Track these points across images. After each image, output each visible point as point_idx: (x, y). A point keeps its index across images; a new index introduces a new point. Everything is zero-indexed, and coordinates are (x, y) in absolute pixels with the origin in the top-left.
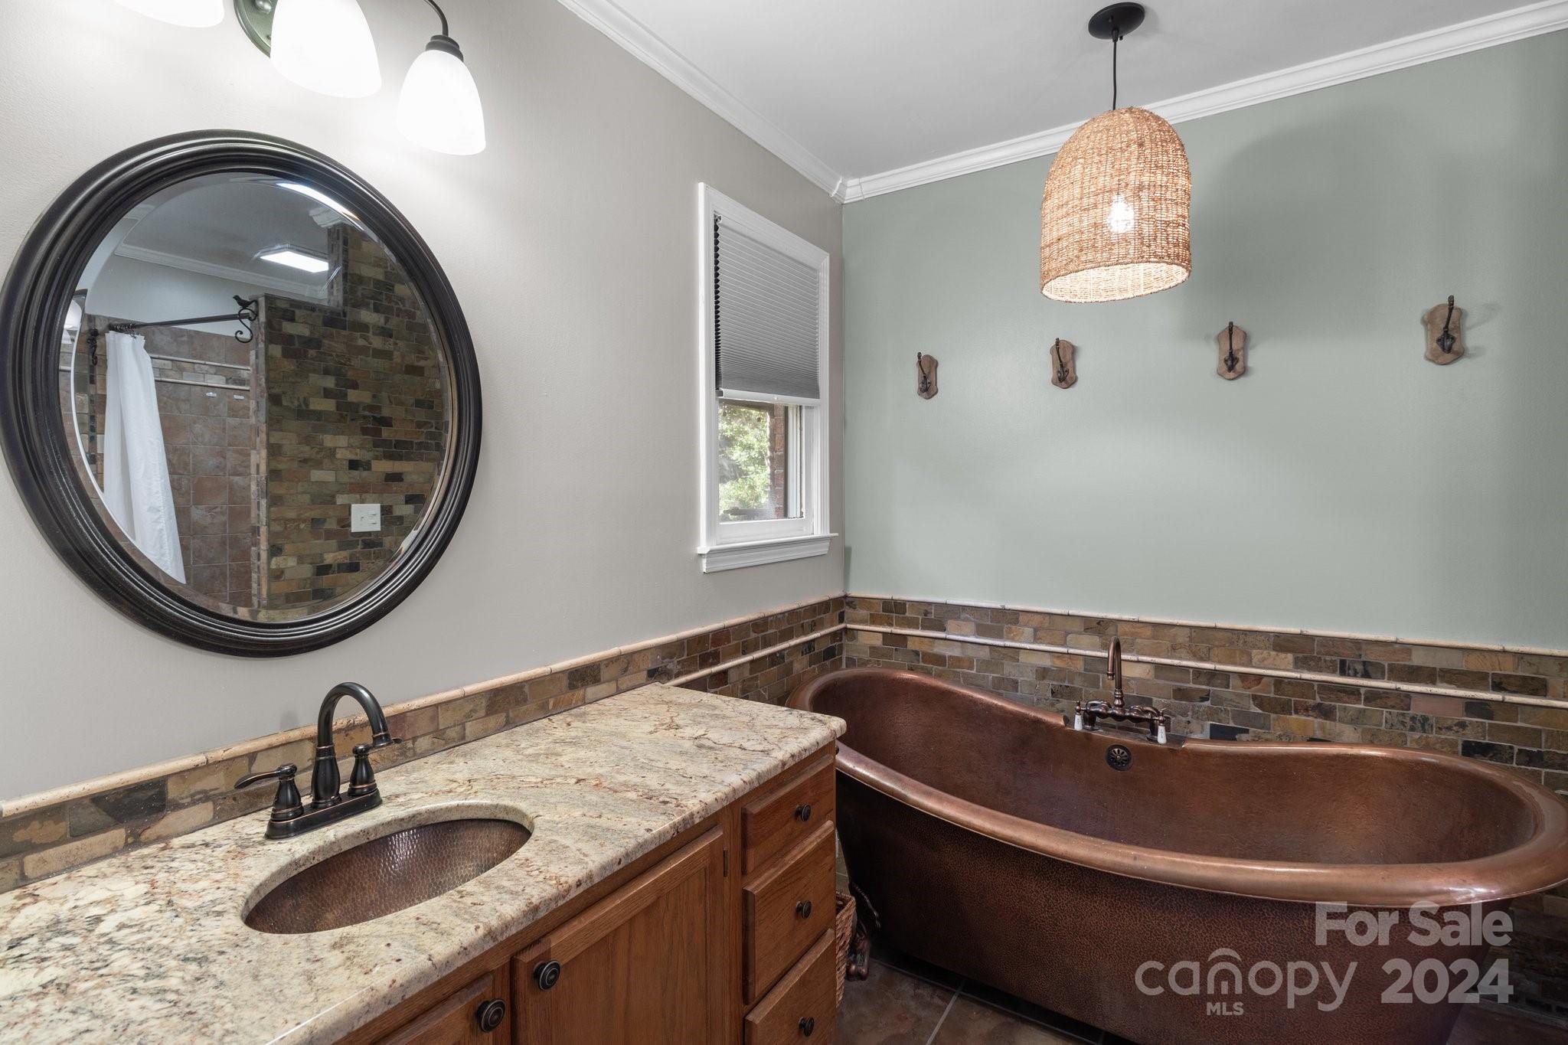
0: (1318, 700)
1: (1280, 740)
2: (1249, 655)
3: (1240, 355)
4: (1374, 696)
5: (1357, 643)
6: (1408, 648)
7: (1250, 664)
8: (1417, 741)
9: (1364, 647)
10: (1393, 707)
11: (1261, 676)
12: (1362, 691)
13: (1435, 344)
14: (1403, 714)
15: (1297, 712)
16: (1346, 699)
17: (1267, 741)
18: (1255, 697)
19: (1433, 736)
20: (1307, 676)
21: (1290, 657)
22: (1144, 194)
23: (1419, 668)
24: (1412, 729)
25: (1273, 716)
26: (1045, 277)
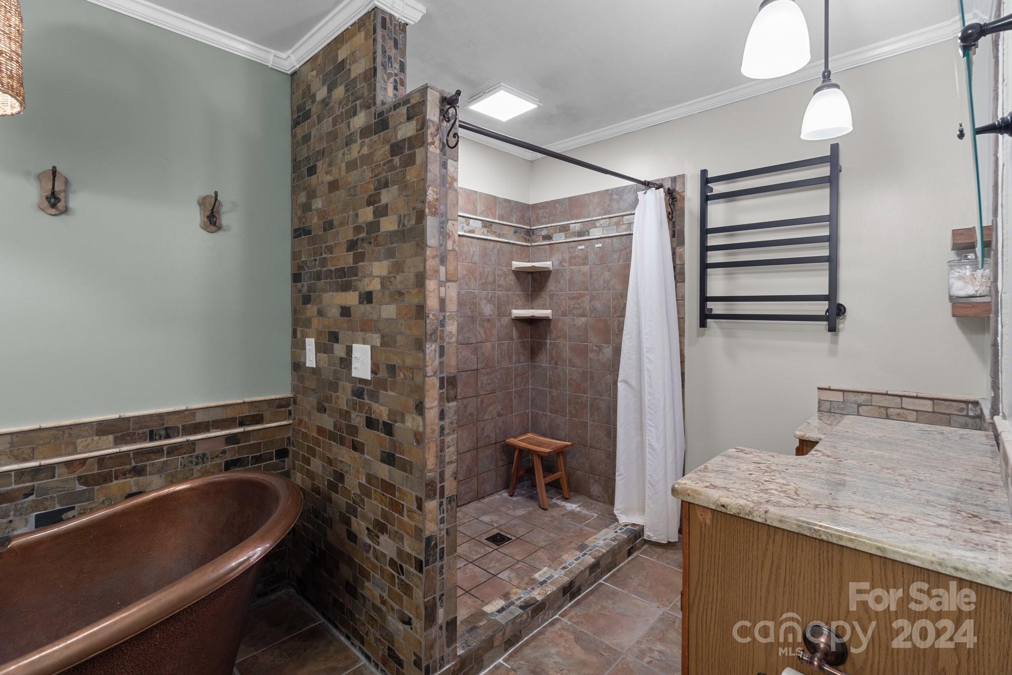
0: (134, 464)
1: (103, 506)
2: (75, 445)
3: (61, 196)
4: (173, 450)
5: (161, 416)
6: (193, 412)
7: (75, 452)
8: (199, 471)
9: (166, 417)
10: (185, 453)
11: (86, 459)
12: (165, 448)
13: (206, 219)
14: (191, 456)
15: (116, 478)
16: (154, 457)
17: (92, 511)
18: (80, 478)
19: (208, 464)
20: (125, 448)
21: (111, 437)
23: (200, 423)
24: (197, 464)
25: (96, 488)
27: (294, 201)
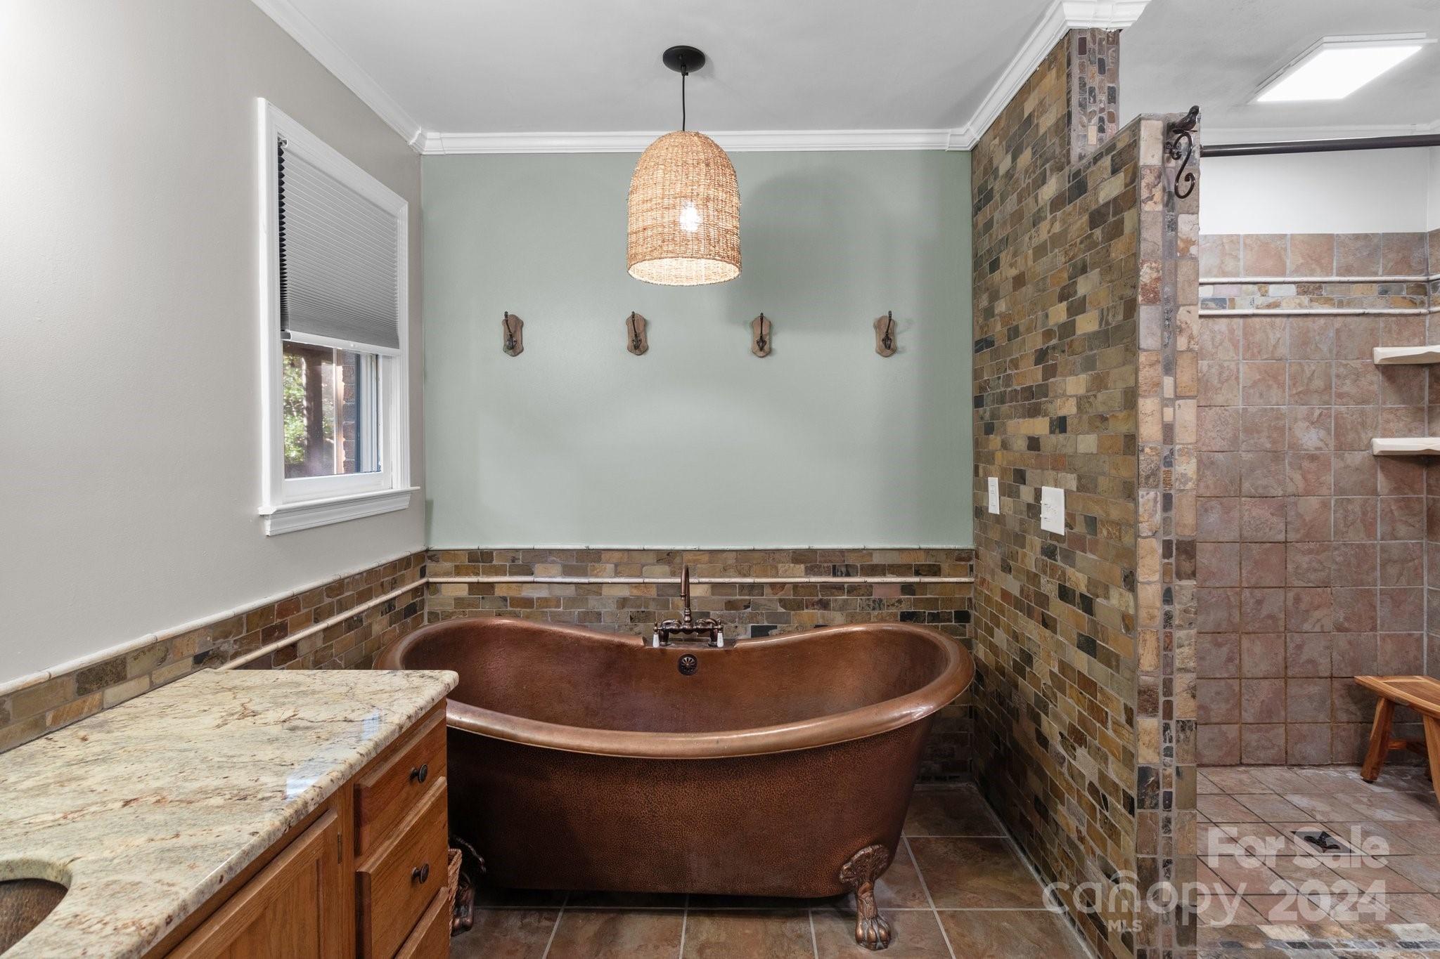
0: (820, 597)
1: (797, 630)
2: (776, 568)
3: (767, 339)
4: (853, 589)
5: (842, 551)
6: (869, 552)
7: (776, 576)
8: (876, 617)
9: (846, 554)
10: (863, 595)
11: (785, 584)
12: (846, 586)
13: (881, 343)
14: (868, 599)
15: (807, 608)
16: (836, 593)
17: (789, 633)
18: (780, 601)
19: (885, 611)
20: (813, 579)
21: (802, 566)
22: (710, 204)
23: (877, 565)
24: (874, 609)
25: (793, 612)
26: (633, 259)
27: (975, 306)
